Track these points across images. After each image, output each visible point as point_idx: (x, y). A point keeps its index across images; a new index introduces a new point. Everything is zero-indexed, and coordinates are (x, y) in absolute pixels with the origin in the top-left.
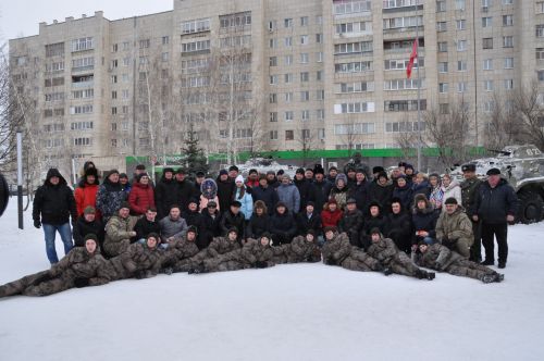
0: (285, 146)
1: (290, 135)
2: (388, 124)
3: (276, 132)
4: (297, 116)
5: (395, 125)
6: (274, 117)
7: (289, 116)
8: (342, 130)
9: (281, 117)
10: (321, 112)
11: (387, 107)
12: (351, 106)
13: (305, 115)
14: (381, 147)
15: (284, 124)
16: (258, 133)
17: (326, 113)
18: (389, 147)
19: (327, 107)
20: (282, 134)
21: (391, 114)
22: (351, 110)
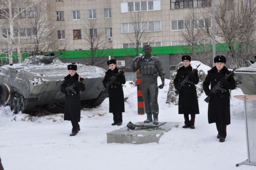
0: (72, 45)
1: (78, 34)
2: (174, 23)
3: (64, 31)
4: (84, 15)
5: (181, 23)
6: (60, 17)
7: (76, 14)
8: (130, 29)
9: (68, 15)
10: (108, 11)
11: (173, 5)
12: (137, 4)
13: (93, 14)
14: (168, 45)
15: (71, 24)
16: (43, 31)
17: (113, 11)
18: (175, 44)
19: (113, 6)
20: (69, 34)
21: (176, 12)
22: (138, 9)
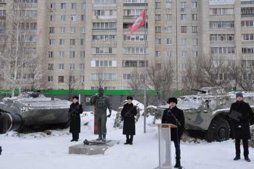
0: (57, 86)
1: (61, 79)
2: (124, 75)
3: (52, 77)
4: (67, 67)
5: (129, 75)
6: (51, 67)
7: (62, 66)
8: (96, 77)
9: (56, 67)
10: (82, 65)
11: (124, 64)
12: (102, 62)
13: (72, 67)
14: (120, 89)
15: (57, 72)
16: (38, 76)
17: (86, 66)
18: (125, 89)
19: (86, 62)
20: (56, 79)
21: (126, 68)
22: (102, 65)
